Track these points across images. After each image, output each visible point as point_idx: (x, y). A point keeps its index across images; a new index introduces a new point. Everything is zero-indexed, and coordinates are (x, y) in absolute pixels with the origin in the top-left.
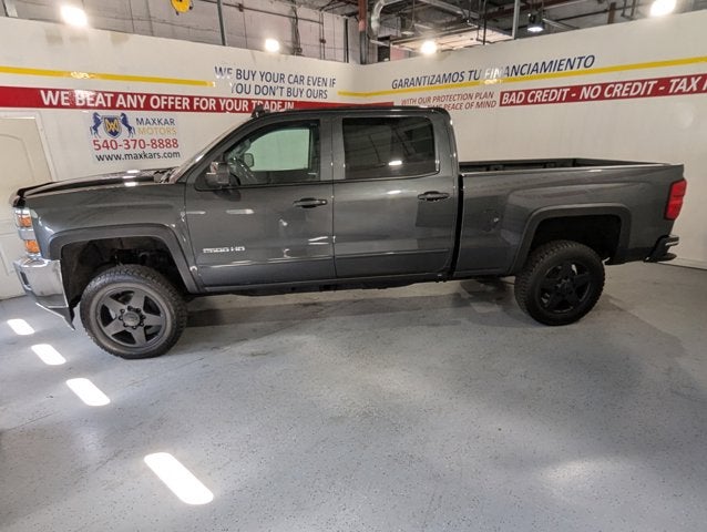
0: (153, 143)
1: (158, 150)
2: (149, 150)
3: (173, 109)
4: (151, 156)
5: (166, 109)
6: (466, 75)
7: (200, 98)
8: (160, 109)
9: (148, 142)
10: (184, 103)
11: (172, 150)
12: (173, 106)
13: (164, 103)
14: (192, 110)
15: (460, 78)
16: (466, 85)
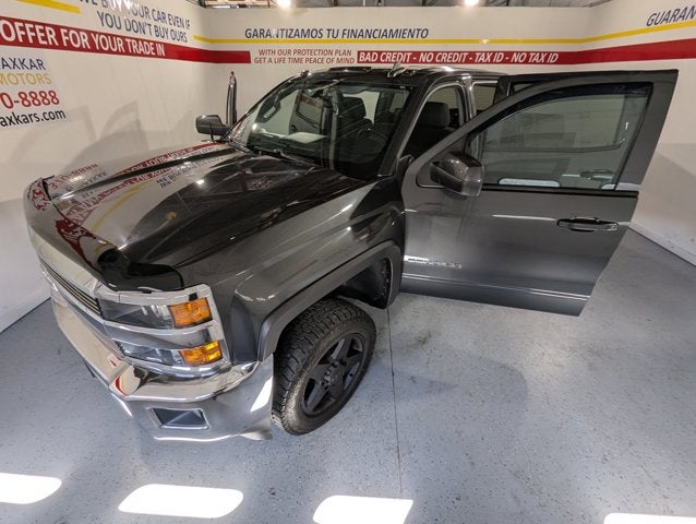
0: (23, 97)
1: (33, 109)
2: (19, 110)
3: (36, 44)
4: (27, 119)
5: (26, 43)
6: (325, 33)
7: (69, 29)
8: (16, 43)
9: (15, 97)
10: (49, 36)
11: (53, 108)
12: (35, 38)
13: (20, 33)
14: (61, 47)
15: (319, 35)
16: (325, 41)
